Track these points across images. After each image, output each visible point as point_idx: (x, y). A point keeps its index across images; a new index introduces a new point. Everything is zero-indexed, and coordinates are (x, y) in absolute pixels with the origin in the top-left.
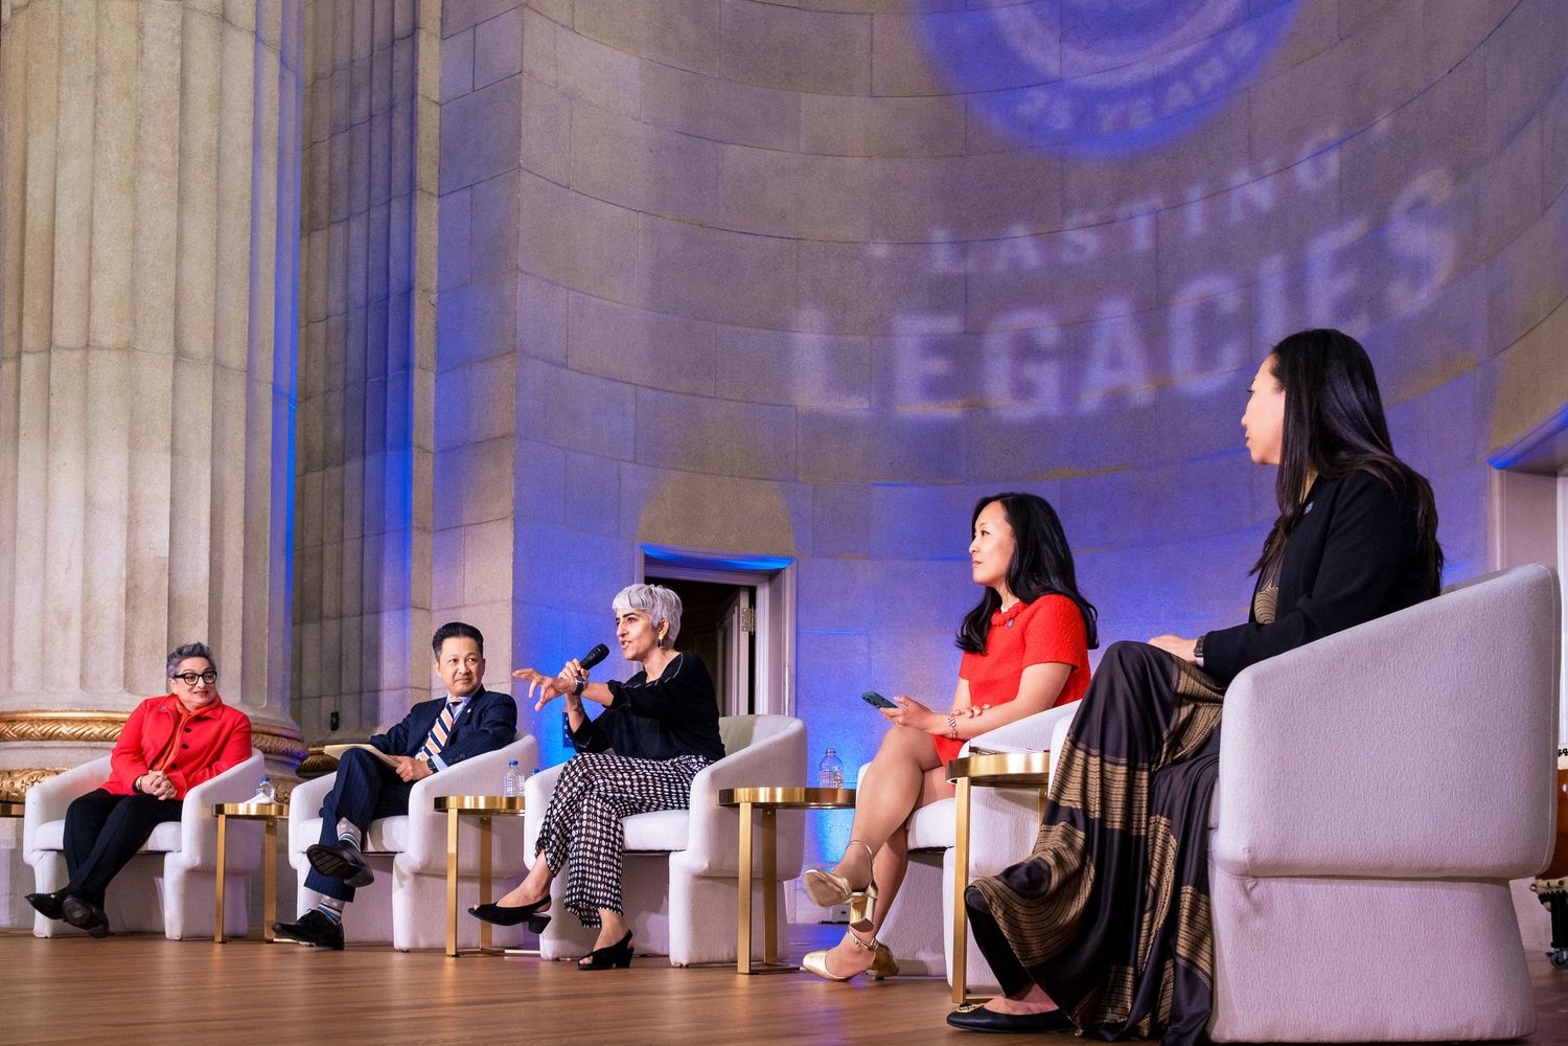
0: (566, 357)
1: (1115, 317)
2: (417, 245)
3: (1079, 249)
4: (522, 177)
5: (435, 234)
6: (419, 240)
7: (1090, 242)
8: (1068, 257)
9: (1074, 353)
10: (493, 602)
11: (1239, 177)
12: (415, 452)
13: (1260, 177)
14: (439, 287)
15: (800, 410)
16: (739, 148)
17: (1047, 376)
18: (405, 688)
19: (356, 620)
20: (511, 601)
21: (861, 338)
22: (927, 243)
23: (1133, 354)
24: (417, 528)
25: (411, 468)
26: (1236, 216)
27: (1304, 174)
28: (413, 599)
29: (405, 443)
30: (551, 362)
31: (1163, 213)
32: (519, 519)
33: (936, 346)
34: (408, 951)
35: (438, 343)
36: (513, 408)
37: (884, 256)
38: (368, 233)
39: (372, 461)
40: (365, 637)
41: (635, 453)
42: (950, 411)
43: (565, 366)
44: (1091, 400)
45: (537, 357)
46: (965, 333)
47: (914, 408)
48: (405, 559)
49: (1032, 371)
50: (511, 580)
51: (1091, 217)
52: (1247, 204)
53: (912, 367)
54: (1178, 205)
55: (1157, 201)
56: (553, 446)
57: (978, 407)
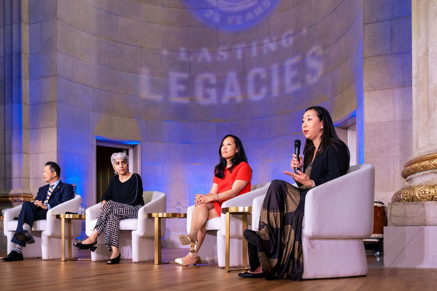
0: (72, 78)
1: (232, 77)
2: (22, 39)
3: (222, 57)
4: (58, 21)
5: (28, 36)
6: (23, 37)
7: (225, 55)
8: (219, 59)
9: (220, 86)
10: (50, 152)
11: (266, 41)
12: (23, 104)
13: (272, 41)
14: (30, 53)
15: (142, 98)
16: (123, 18)
17: (213, 92)
18: (21, 178)
19: (3, 156)
20: (56, 152)
21: (159, 78)
22: (178, 51)
23: (237, 88)
24: (24, 128)
25: (22, 109)
26: (265, 52)
27: (283, 42)
28: (23, 150)
29: (20, 101)
30: (67, 79)
31: (245, 49)
32: (59, 127)
33: (181, 82)
34: (46, 260)
35: (30, 71)
36: (56, 93)
37: (166, 54)
38: (4, 33)
39: (8, 106)
40: (6, 161)
41: (93, 108)
42: (185, 101)
43: (72, 81)
44: (225, 100)
45: (63, 78)
46: (190, 78)
47: (175, 99)
48: (20, 138)
49: (208, 91)
50: (56, 146)
51: (225, 48)
52: (268, 49)
53: (174, 87)
54: (249, 47)
55: (244, 45)
56: (69, 105)
57: (193, 100)
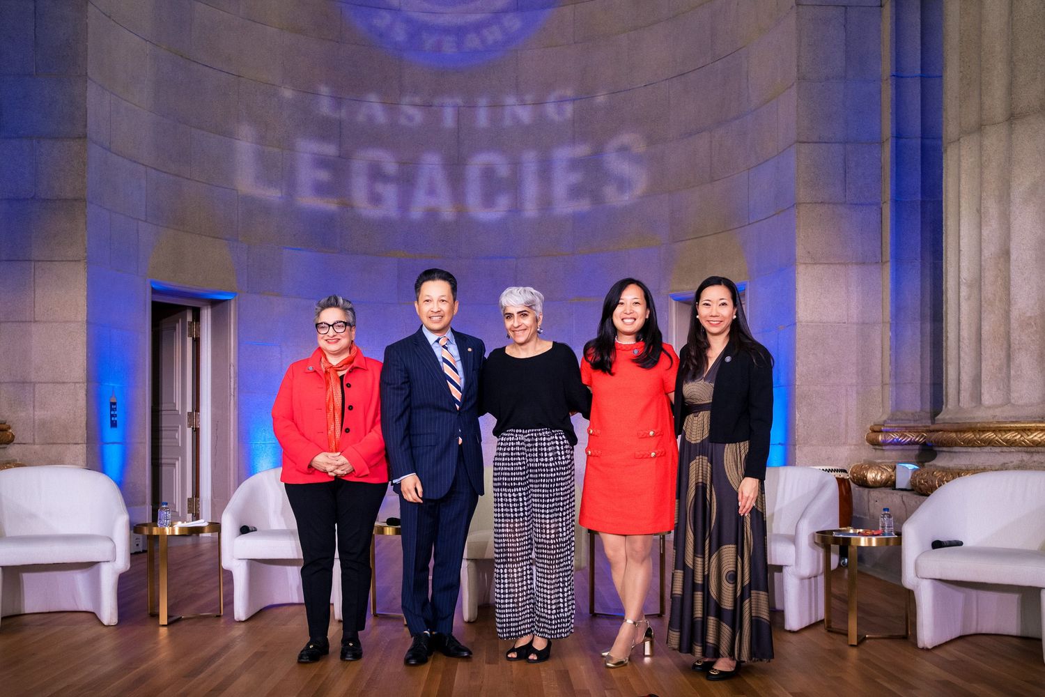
1: (432, 164)
3: (410, 118)
7: (417, 115)
8: (403, 121)
9: (406, 182)
11: (510, 100)
13: (523, 103)
15: (239, 193)
17: (390, 193)
21: (276, 150)
22: (316, 94)
23: (443, 189)
26: (508, 122)
27: (550, 110)
31: (462, 108)
33: (322, 162)
37: (291, 97)
42: (329, 205)
44: (417, 213)
46: (339, 156)
47: (308, 201)
49: (380, 188)
51: (417, 100)
52: (515, 117)
53: (308, 175)
54: (472, 106)
55: (459, 101)
57: (347, 205)
